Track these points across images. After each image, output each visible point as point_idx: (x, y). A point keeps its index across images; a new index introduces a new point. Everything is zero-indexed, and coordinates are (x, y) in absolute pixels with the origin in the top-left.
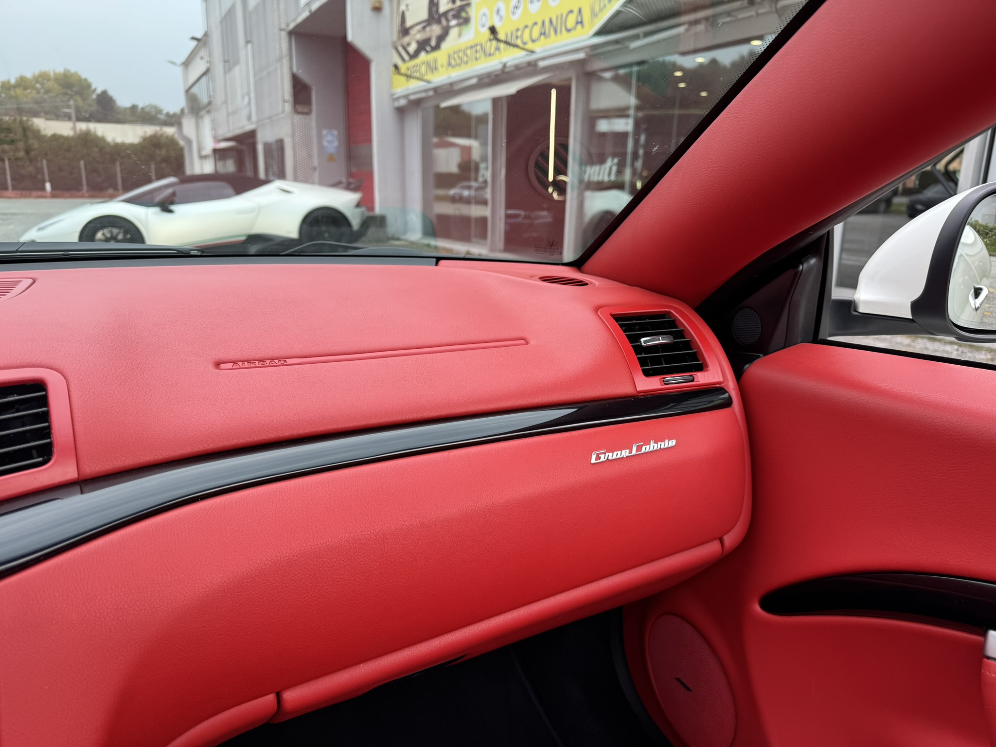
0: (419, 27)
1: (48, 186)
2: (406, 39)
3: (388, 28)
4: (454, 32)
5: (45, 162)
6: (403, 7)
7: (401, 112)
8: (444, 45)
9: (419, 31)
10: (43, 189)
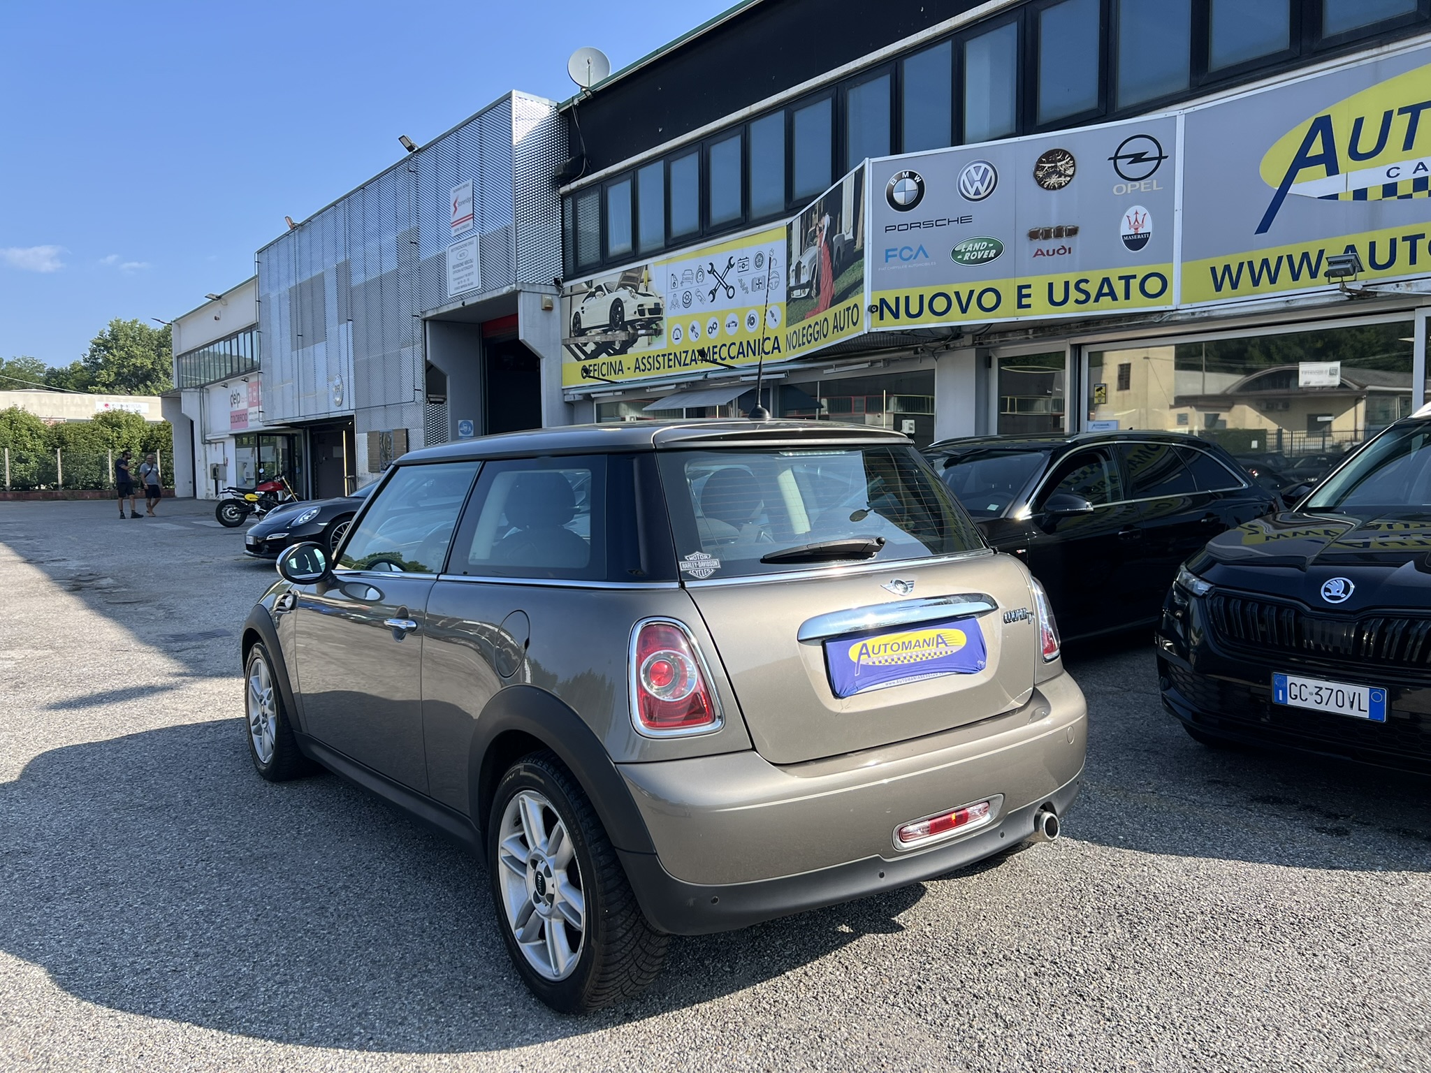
0: (599, 330)
2: (582, 340)
3: (559, 326)
4: (642, 341)
6: (576, 309)
7: (570, 405)
8: (629, 350)
9: (598, 334)
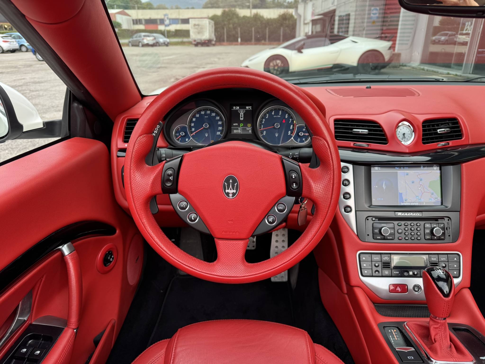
1: (239, 40)
5: (239, 29)
10: (237, 41)
